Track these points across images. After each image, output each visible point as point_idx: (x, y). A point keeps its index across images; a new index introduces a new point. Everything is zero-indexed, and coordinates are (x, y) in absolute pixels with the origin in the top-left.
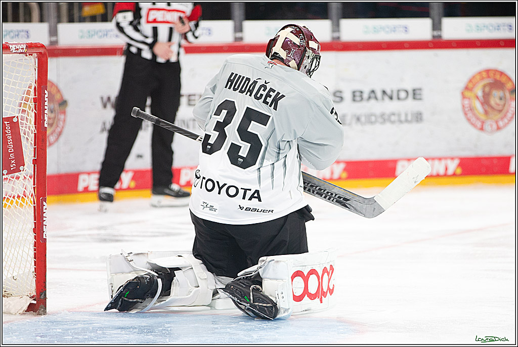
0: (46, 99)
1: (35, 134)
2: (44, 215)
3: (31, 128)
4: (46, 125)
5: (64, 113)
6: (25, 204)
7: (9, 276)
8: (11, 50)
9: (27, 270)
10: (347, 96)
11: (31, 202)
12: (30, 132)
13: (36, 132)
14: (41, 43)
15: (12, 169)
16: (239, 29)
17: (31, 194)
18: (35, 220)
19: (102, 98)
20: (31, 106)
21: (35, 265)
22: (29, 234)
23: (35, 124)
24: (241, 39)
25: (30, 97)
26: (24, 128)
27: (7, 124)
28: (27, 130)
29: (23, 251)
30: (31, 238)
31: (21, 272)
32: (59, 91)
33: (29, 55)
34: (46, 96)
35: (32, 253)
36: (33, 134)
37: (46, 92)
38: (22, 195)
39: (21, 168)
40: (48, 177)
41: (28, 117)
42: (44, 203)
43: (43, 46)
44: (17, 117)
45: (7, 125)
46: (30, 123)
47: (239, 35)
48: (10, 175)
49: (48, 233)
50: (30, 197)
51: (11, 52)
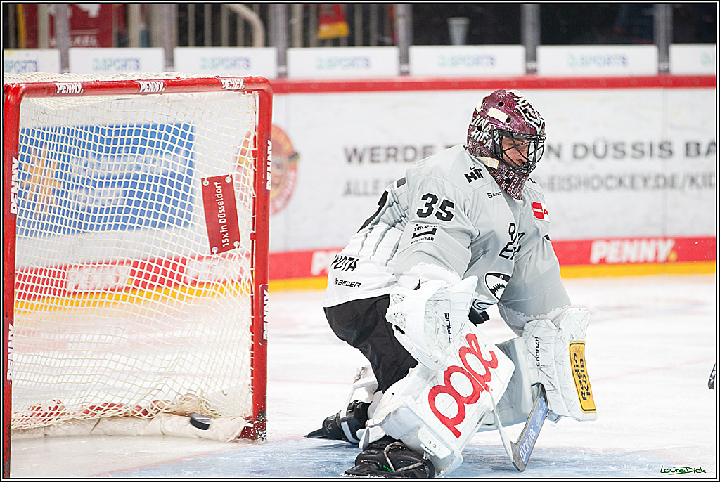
0: (269, 152)
1: (254, 198)
2: (265, 308)
3: (249, 191)
4: (268, 188)
5: (295, 168)
6: (239, 293)
7: (216, 391)
8: (224, 87)
9: (241, 383)
10: (679, 149)
11: (247, 290)
12: (248, 195)
13: (255, 197)
14: (263, 76)
15: (224, 246)
16: (532, 57)
17: (247, 280)
18: (253, 315)
19: (346, 150)
20: (249, 161)
21: (252, 376)
22: (244, 333)
23: (255, 186)
24: (535, 71)
25: (249, 149)
26: (240, 191)
27: (218, 185)
28: (244, 193)
29: (236, 356)
30: (247, 338)
31: (233, 385)
32: (288, 139)
33: (248, 92)
34: (269, 148)
35: (248, 359)
36: (252, 200)
37: (269, 142)
38: (236, 281)
39: (236, 244)
40: (270, 256)
41: (245, 177)
42: (265, 292)
43: (265, 81)
44: (231, 177)
45: (217, 187)
46: (248, 184)
47: (531, 65)
48: (221, 254)
49: (269, 333)
50: (246, 283)
51: (224, 90)
